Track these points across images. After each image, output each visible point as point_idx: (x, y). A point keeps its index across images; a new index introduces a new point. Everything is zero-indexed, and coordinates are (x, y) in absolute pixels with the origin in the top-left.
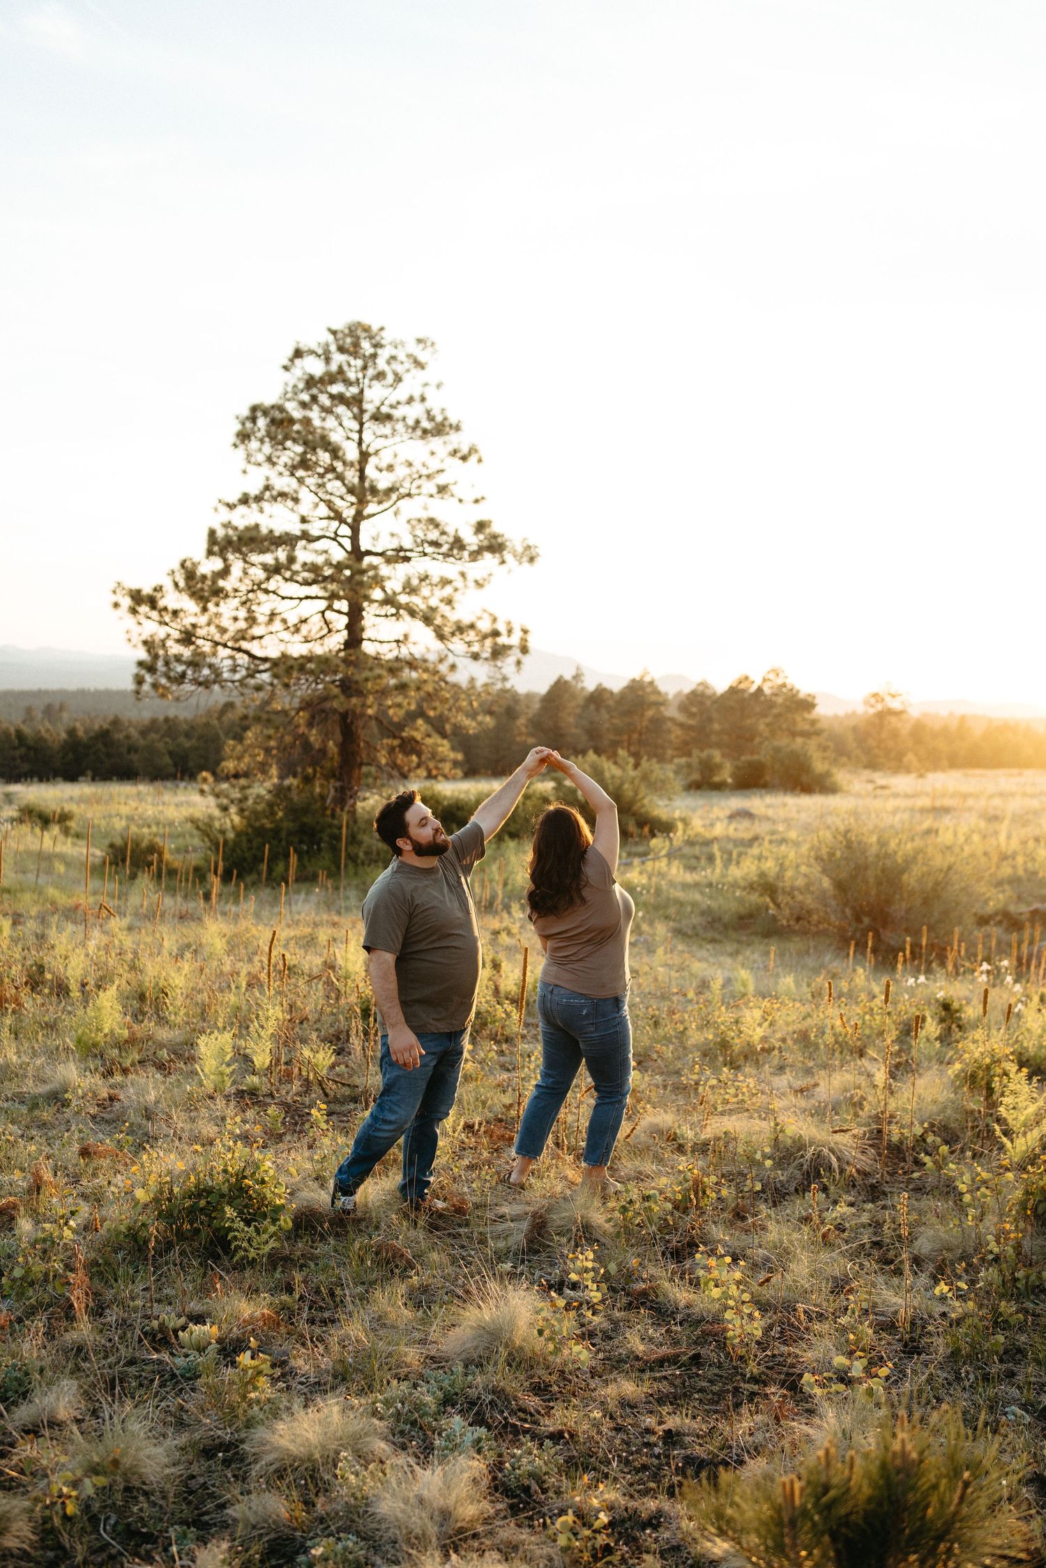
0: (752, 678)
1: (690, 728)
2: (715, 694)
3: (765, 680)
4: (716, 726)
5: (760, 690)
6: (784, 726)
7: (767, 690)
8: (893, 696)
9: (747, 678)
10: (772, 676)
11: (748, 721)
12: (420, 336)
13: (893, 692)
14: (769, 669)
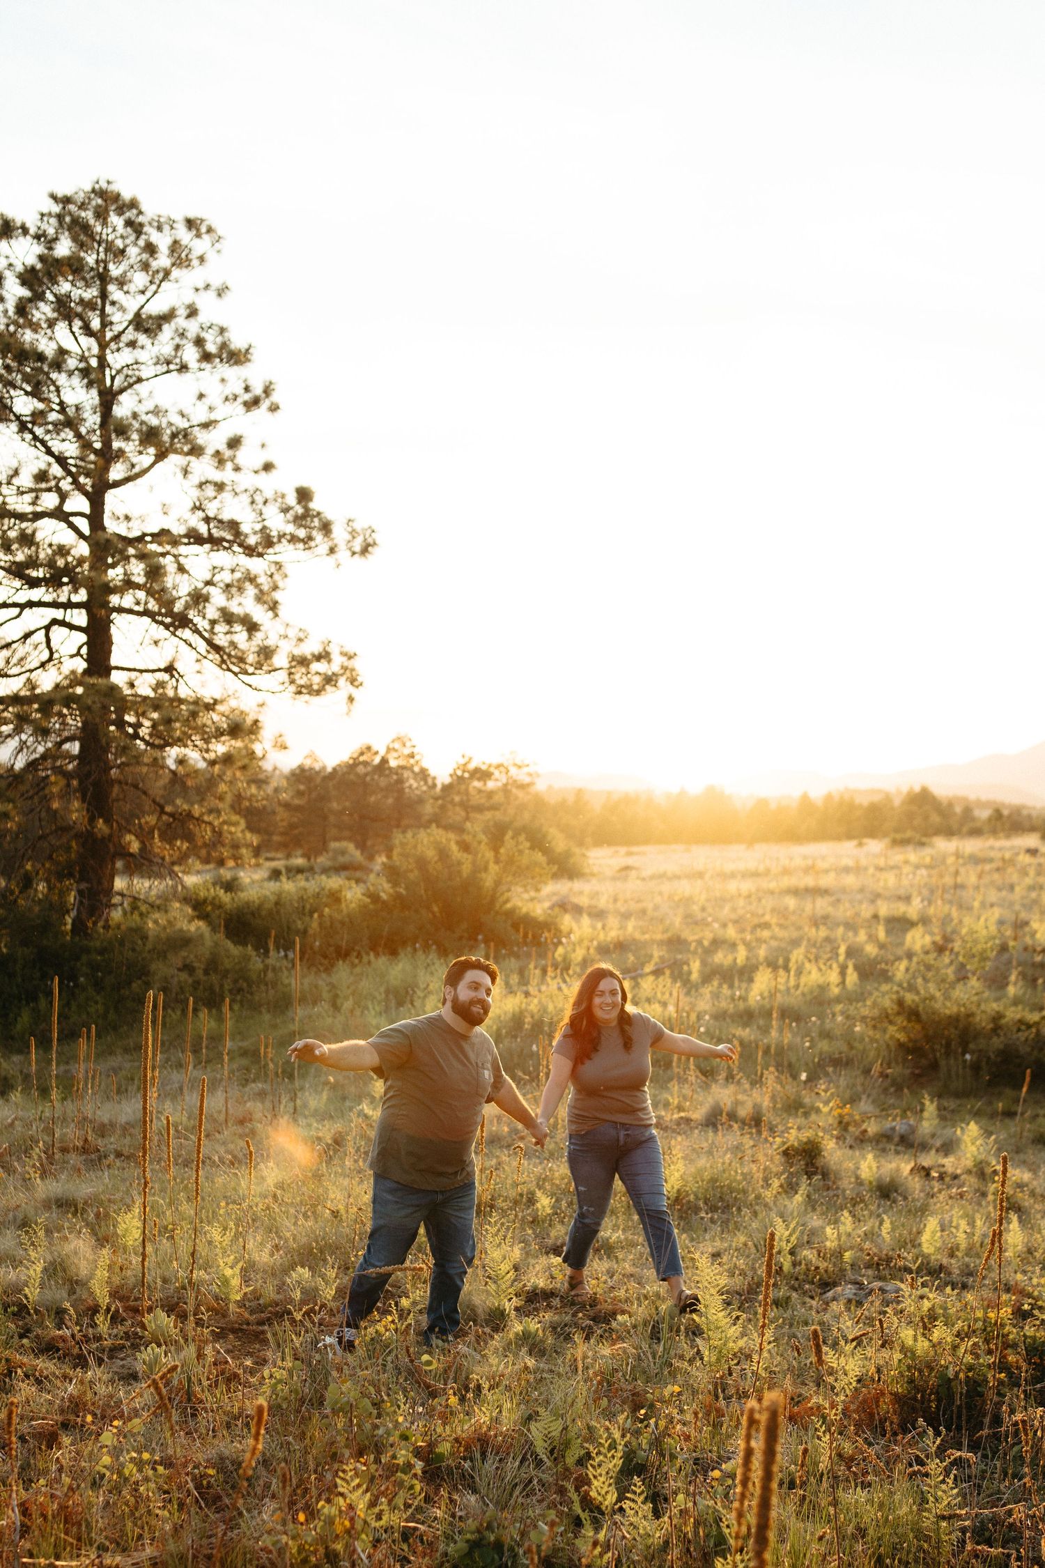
0: (375, 748)
1: (298, 809)
2: (324, 768)
3: (389, 750)
4: (335, 805)
5: (384, 761)
6: (457, 799)
7: (393, 763)
8: (520, 767)
9: (369, 748)
10: (397, 745)
11: (373, 799)
12: (191, 215)
13: (519, 763)
14: (394, 736)
